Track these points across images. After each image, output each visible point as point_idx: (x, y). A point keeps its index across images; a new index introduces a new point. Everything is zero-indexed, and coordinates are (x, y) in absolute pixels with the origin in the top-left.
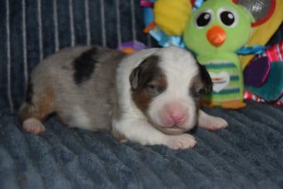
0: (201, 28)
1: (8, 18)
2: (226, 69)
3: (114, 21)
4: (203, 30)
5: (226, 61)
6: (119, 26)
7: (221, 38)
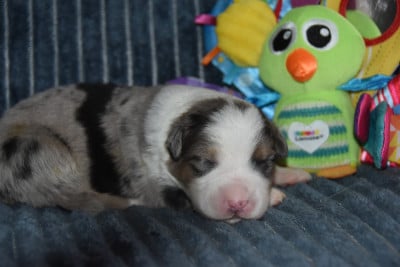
0: (279, 53)
1: (6, 42)
2: (322, 116)
3: (171, 44)
4: (281, 56)
5: (321, 104)
6: (176, 50)
7: (307, 68)
